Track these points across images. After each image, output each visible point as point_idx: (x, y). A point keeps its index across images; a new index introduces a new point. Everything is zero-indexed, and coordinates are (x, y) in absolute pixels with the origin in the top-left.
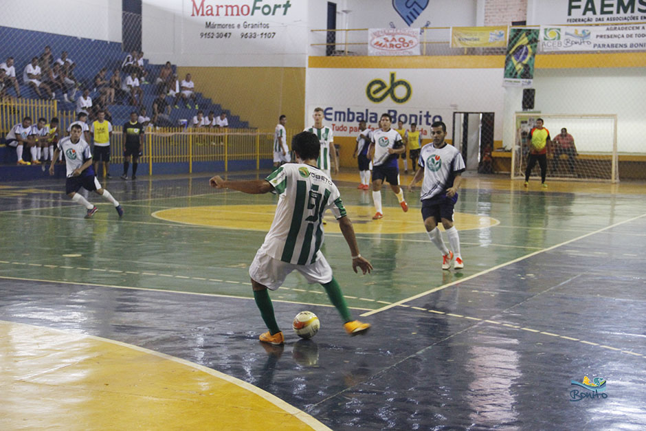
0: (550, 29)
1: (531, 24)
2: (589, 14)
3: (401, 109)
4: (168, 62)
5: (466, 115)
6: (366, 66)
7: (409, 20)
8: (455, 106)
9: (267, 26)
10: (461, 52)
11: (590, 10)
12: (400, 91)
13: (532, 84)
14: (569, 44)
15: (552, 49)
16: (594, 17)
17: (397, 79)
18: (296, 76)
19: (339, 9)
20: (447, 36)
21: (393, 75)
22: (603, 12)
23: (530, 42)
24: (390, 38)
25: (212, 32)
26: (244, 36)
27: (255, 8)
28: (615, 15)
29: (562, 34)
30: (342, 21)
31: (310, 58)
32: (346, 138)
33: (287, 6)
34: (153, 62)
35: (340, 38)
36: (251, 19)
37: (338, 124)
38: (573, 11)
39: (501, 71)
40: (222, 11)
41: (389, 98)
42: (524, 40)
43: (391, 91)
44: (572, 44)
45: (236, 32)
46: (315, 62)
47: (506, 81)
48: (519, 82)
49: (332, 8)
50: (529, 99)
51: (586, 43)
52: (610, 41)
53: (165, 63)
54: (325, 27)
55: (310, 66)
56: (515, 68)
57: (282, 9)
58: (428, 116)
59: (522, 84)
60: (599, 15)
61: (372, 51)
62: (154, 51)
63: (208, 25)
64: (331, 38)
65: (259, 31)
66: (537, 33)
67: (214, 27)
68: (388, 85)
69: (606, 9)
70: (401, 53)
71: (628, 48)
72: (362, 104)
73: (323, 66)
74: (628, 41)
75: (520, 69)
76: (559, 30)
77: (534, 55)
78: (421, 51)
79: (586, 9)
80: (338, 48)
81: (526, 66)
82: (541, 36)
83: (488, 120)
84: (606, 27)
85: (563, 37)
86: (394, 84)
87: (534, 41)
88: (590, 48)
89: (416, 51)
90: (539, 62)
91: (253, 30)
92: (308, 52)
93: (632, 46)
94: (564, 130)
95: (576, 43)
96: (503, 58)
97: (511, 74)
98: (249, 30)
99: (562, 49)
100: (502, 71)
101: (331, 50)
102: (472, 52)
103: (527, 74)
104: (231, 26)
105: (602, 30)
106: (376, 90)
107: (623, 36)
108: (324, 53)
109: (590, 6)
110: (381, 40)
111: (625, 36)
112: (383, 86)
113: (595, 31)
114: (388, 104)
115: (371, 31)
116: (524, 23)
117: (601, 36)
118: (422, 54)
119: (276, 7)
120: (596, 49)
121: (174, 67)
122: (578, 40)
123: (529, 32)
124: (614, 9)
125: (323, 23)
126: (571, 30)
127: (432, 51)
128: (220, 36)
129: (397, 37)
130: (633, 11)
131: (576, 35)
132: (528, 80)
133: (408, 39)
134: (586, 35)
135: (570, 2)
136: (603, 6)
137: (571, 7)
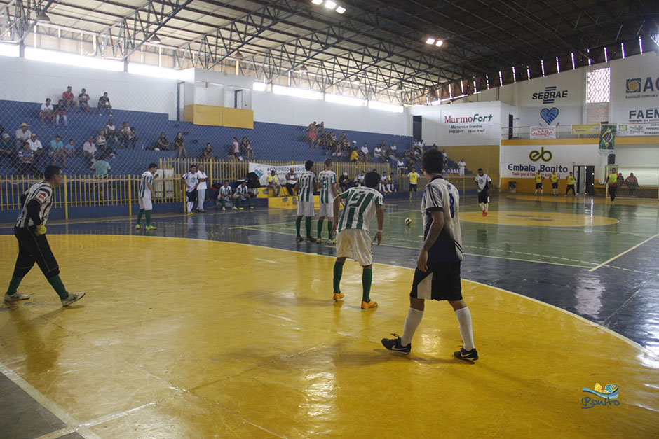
0: (622, 125)
1: (611, 123)
2: (640, 118)
3: (547, 164)
4: (434, 144)
5: (579, 167)
6: (529, 144)
7: (549, 122)
8: (574, 163)
9: (481, 127)
10: (576, 137)
12: (546, 156)
13: (614, 152)
14: (632, 133)
15: (623, 135)
16: (643, 119)
17: (545, 150)
18: (495, 149)
19: (514, 118)
20: (570, 129)
21: (543, 148)
22: (647, 117)
23: (612, 132)
24: (541, 131)
25: (455, 130)
26: (470, 131)
27: (475, 118)
28: (654, 118)
29: (628, 127)
30: (515, 123)
31: (502, 141)
32: (520, 179)
33: (491, 117)
34: (427, 145)
35: (515, 131)
36: (472, 124)
37: (515, 172)
38: (632, 117)
40: (459, 120)
41: (541, 158)
42: (609, 131)
43: (542, 156)
45: (466, 130)
46: (504, 143)
47: (600, 150)
49: (511, 117)
50: (611, 159)
51: (641, 132)
52: (653, 131)
53: (432, 145)
54: (508, 126)
55: (502, 145)
56: (604, 144)
57: (488, 119)
58: (560, 167)
59: (608, 152)
60: (645, 118)
61: (531, 137)
62: (428, 139)
63: (452, 127)
64: (511, 131)
65: (477, 129)
66: (615, 127)
67: (455, 128)
68: (540, 153)
69: (649, 116)
70: (546, 138)
72: (527, 162)
73: (508, 144)
75: (607, 145)
76: (627, 125)
77: (614, 137)
78: (557, 136)
79: (639, 116)
80: (514, 136)
81: (610, 143)
82: (618, 128)
83: (590, 169)
84: (650, 124)
85: (629, 129)
86: (543, 153)
87: (614, 131)
88: (643, 134)
89: (554, 137)
90: (617, 141)
91: (474, 129)
92: (501, 138)
94: (632, 174)
95: (635, 132)
96: (599, 139)
97: (602, 147)
98: (472, 129)
99: (628, 135)
100: (598, 145)
101: (511, 137)
102: (581, 136)
103: (610, 147)
104: (464, 127)
105: (649, 126)
106: (534, 156)
108: (507, 139)
109: (640, 114)
110: (536, 132)
112: (538, 153)
113: (645, 126)
114: (541, 161)
115: (531, 128)
116: (607, 122)
117: (648, 129)
118: (557, 138)
119: (485, 117)
120: (646, 134)
121: (436, 147)
122: (637, 130)
123: (611, 127)
124: (653, 115)
125: (507, 125)
126: (633, 126)
127: (563, 137)
128: (458, 132)
129: (544, 130)
131: (635, 128)
132: (611, 150)
133: (549, 131)
134: (641, 128)
135: (631, 112)
136: (647, 114)
137: (631, 115)
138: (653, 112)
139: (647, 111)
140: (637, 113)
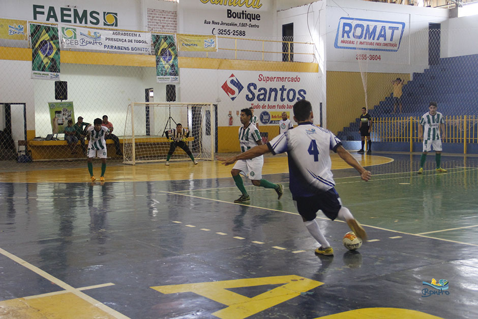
0: (67, 29)
11: (52, 17)
13: (62, 78)
14: (84, 44)
15: (71, 47)
23: (52, 38)
29: (78, 33)
39: (29, 64)
42: (46, 36)
44: (87, 44)
47: (34, 73)
48: (48, 75)
50: (60, 90)
51: (98, 44)
56: (42, 62)
66: (55, 30)
69: (65, 18)
71: (130, 51)
74: (130, 45)
75: (47, 63)
76: (75, 29)
77: (59, 50)
81: (53, 60)
82: (60, 33)
84: (112, 32)
85: (79, 37)
87: (55, 38)
88: (102, 48)
90: (64, 58)
93: (132, 49)
95: (90, 43)
96: (30, 52)
97: (39, 67)
99: (78, 47)
103: (54, 67)
105: (110, 34)
107: (125, 41)
109: (52, 14)
111: (127, 40)
117: (109, 39)
120: (106, 49)
122: (92, 41)
126: (85, 31)
130: (86, 23)
131: (89, 36)
132: (55, 73)
134: (97, 38)
135: (35, 7)
136: (63, 15)
137: (35, 13)
138: (72, 13)
139: (62, 10)
140: (46, 10)
